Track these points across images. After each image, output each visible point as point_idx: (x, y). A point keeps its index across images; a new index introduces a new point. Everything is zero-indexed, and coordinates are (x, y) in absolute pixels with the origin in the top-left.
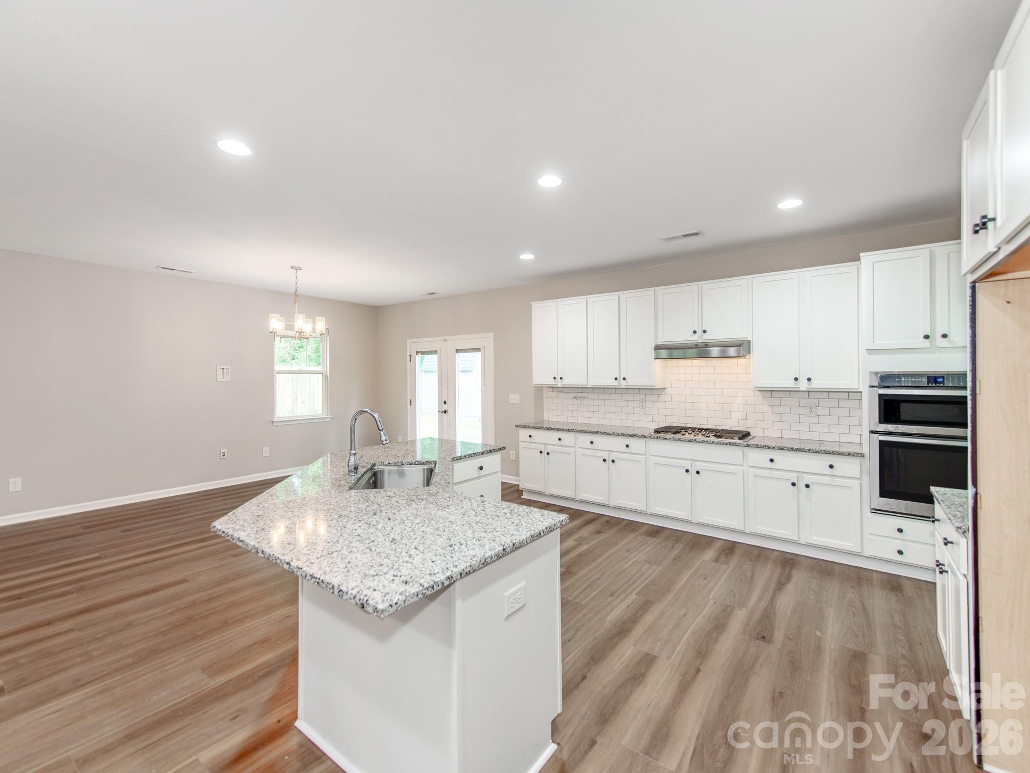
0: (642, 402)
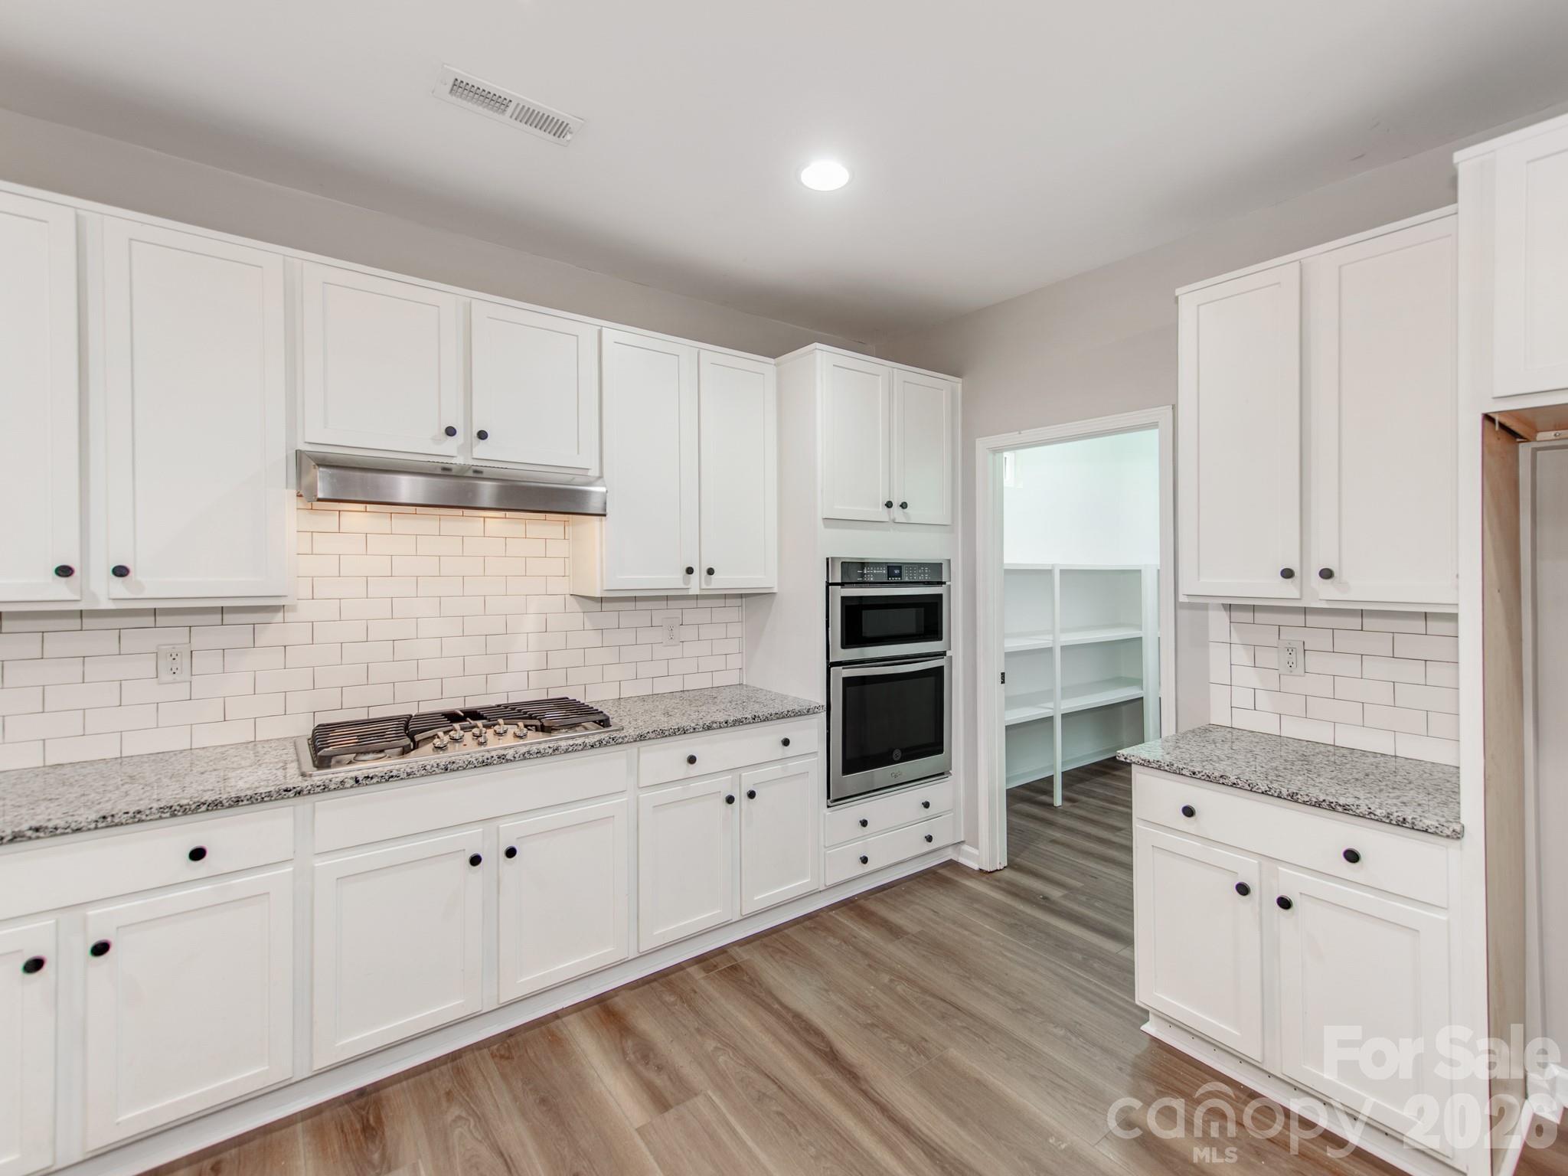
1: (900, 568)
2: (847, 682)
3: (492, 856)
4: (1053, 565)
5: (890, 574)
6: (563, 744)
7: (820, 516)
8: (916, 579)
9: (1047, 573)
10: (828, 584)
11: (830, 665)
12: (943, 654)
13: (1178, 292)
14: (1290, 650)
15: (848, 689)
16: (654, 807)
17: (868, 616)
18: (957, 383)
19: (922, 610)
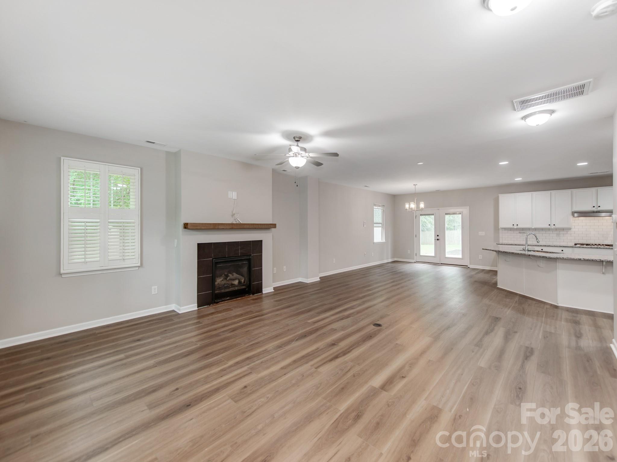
0: (558, 234)
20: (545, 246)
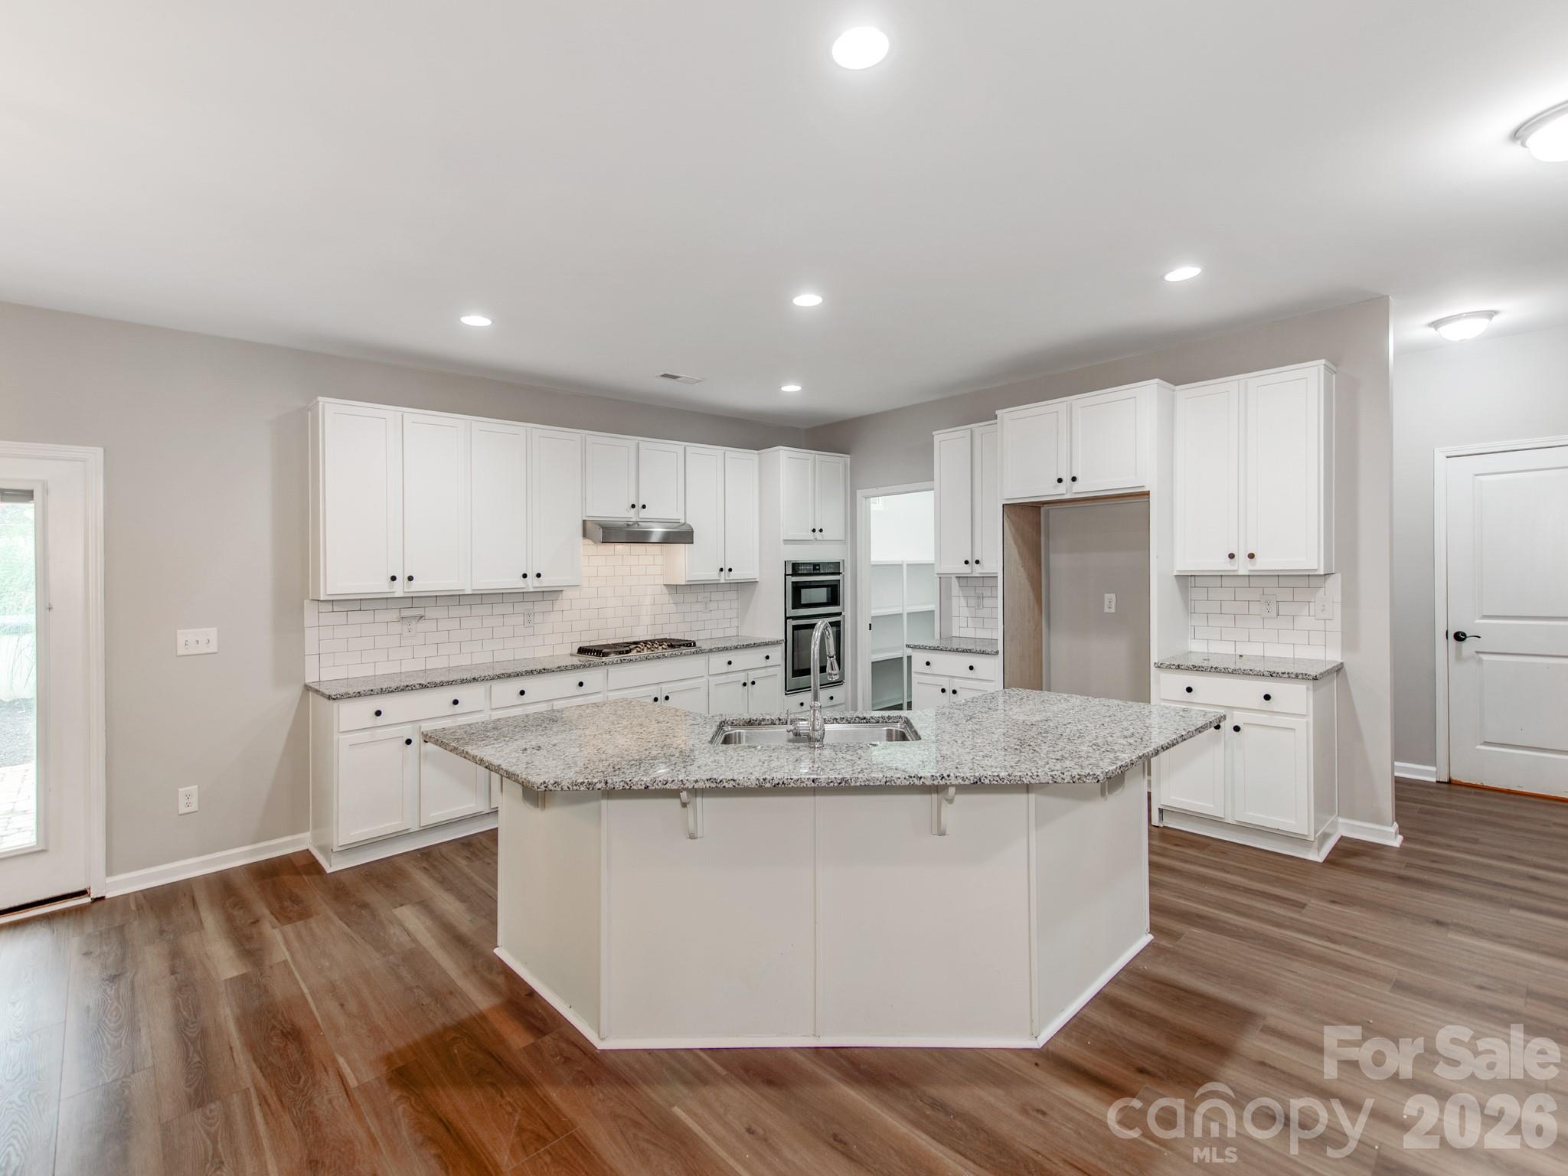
1: (819, 565)
2: (795, 628)
3: (661, 699)
4: (903, 561)
5: (815, 569)
6: (684, 652)
7: (782, 539)
8: (827, 571)
9: (901, 566)
10: (786, 575)
11: (786, 618)
12: (839, 614)
13: (934, 433)
14: (979, 597)
15: (795, 632)
16: (716, 685)
17: (804, 592)
18: (847, 458)
19: (830, 589)
20: (531, 673)
